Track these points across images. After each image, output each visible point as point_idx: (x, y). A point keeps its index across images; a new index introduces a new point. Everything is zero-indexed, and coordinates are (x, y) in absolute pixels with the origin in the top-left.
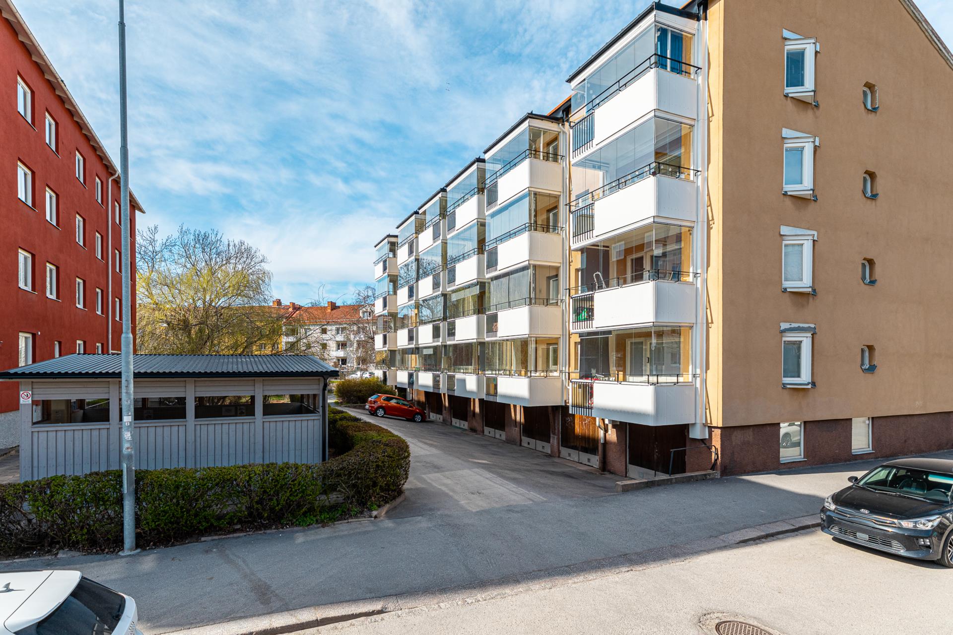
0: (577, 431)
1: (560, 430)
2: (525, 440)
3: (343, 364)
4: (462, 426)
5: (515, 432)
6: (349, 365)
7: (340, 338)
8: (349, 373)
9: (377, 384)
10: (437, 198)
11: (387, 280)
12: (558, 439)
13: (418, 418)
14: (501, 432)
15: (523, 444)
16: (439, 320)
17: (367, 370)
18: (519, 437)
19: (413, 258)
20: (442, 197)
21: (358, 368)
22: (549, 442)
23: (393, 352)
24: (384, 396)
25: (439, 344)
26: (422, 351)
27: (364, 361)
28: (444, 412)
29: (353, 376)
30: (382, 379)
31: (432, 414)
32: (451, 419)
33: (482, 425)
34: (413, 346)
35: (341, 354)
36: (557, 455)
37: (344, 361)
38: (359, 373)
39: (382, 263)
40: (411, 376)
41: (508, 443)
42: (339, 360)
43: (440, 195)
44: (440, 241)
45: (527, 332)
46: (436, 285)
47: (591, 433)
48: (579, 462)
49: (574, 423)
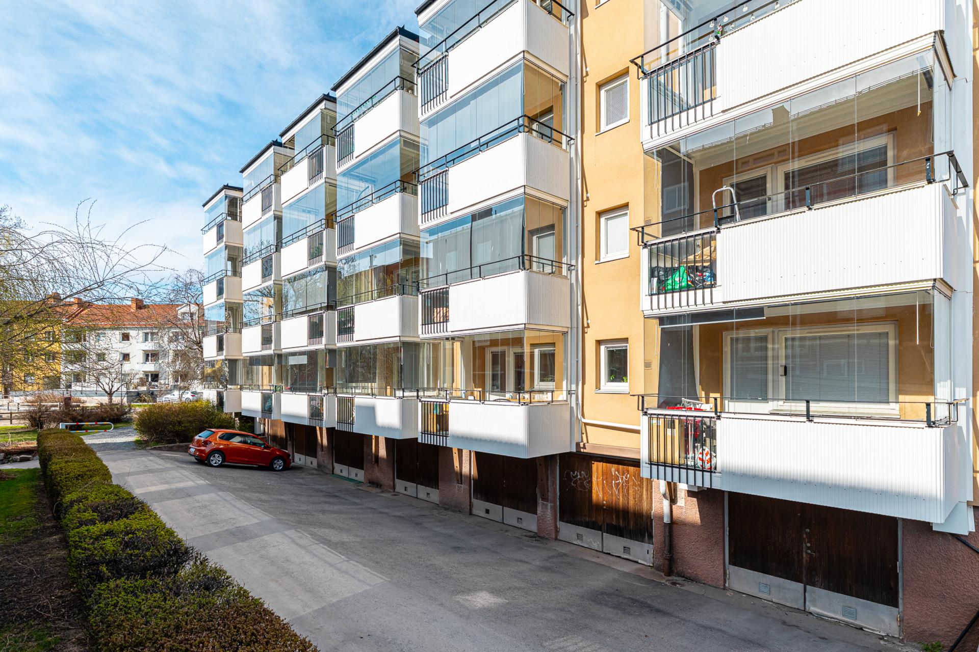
0: (598, 496)
1: (558, 494)
2: (480, 506)
3: (153, 380)
4: (353, 476)
5: (461, 492)
6: (162, 382)
7: (150, 346)
8: (162, 393)
9: (208, 411)
10: (317, 111)
11: (224, 254)
12: (554, 508)
13: (279, 465)
14: (429, 489)
15: (475, 511)
16: (321, 308)
17: (188, 389)
18: (468, 501)
19: (270, 214)
20: (325, 108)
21: (175, 387)
22: (534, 512)
23: (233, 363)
24: (221, 432)
25: (322, 347)
26: (287, 359)
27: (183, 377)
28: (319, 453)
29: (169, 396)
30: (215, 403)
31: (297, 456)
32: (333, 464)
33: (391, 477)
34: (270, 352)
35: (151, 367)
36: (554, 537)
37: (155, 377)
38: (176, 393)
39: (215, 229)
40: (266, 399)
41: (446, 509)
42: (147, 376)
43: (322, 106)
44: (323, 180)
45: (523, 320)
46: (314, 253)
47: (631, 502)
48: (602, 552)
49: (590, 482)
